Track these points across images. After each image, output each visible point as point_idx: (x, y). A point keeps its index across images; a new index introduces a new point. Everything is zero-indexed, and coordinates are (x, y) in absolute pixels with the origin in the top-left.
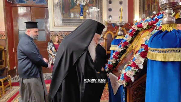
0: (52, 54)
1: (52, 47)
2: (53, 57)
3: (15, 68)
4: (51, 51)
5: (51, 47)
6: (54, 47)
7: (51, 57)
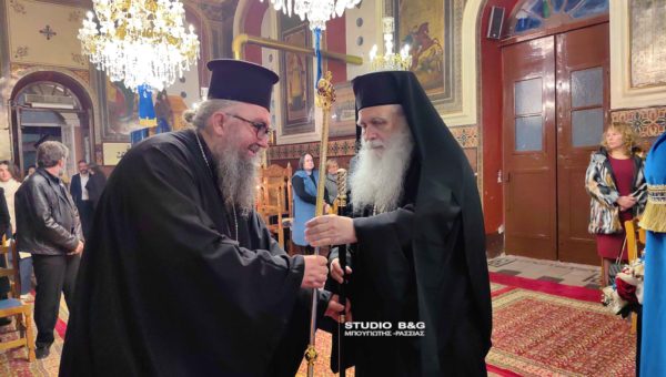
0: (598, 192)
1: (599, 167)
2: (601, 204)
3: (500, 230)
4: (596, 184)
5: (597, 169)
6: (606, 170)
7: (597, 204)
